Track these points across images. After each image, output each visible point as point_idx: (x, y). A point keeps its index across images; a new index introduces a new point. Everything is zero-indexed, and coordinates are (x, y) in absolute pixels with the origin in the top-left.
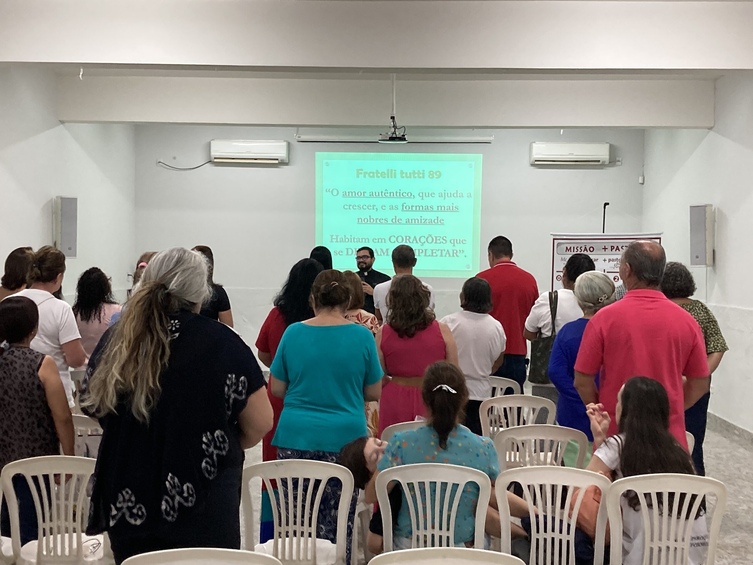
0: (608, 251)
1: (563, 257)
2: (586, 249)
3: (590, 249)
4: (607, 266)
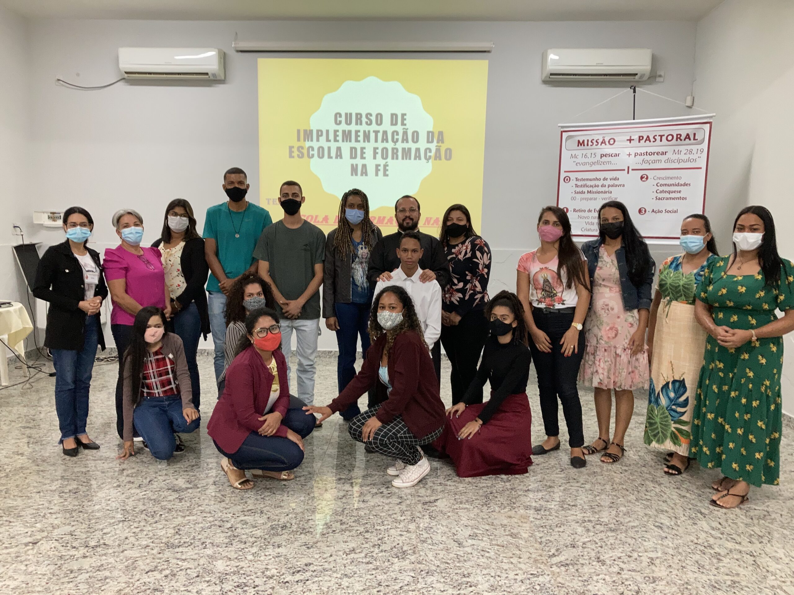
0: (635, 143)
1: (574, 153)
2: (603, 142)
3: (609, 142)
4: (633, 162)
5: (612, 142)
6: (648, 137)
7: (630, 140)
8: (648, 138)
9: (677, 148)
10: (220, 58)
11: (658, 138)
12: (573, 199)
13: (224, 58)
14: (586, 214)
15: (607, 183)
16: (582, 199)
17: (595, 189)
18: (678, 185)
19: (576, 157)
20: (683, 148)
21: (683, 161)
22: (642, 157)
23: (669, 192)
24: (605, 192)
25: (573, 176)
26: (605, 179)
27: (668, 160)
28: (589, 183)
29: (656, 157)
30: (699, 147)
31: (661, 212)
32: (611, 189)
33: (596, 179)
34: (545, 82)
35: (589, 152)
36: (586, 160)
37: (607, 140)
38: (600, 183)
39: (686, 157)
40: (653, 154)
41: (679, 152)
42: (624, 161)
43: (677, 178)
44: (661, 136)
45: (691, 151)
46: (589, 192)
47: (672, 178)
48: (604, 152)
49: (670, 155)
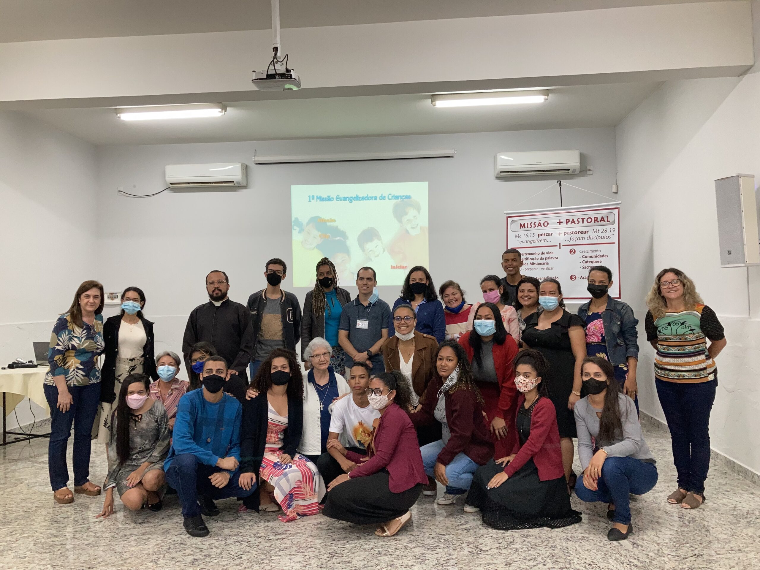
0: (564, 225)
1: (517, 233)
2: (540, 224)
3: (544, 224)
4: (563, 239)
5: (546, 224)
6: (573, 219)
7: (560, 223)
8: (573, 221)
9: (595, 228)
10: (243, 170)
11: (581, 220)
13: (246, 169)
15: (544, 256)
17: (535, 262)
18: (599, 256)
19: (519, 236)
20: (600, 228)
21: (601, 238)
22: (570, 236)
24: (543, 264)
26: (543, 253)
27: (589, 238)
28: (531, 257)
29: (580, 235)
30: (612, 227)
32: (548, 261)
33: (536, 254)
34: (498, 178)
35: (529, 233)
36: (527, 239)
37: (542, 223)
38: (539, 256)
39: (602, 235)
40: (576, 233)
41: (597, 231)
42: (556, 239)
43: (598, 251)
44: (583, 219)
45: (606, 230)
46: (531, 264)
47: (593, 251)
48: (541, 232)
49: (590, 233)
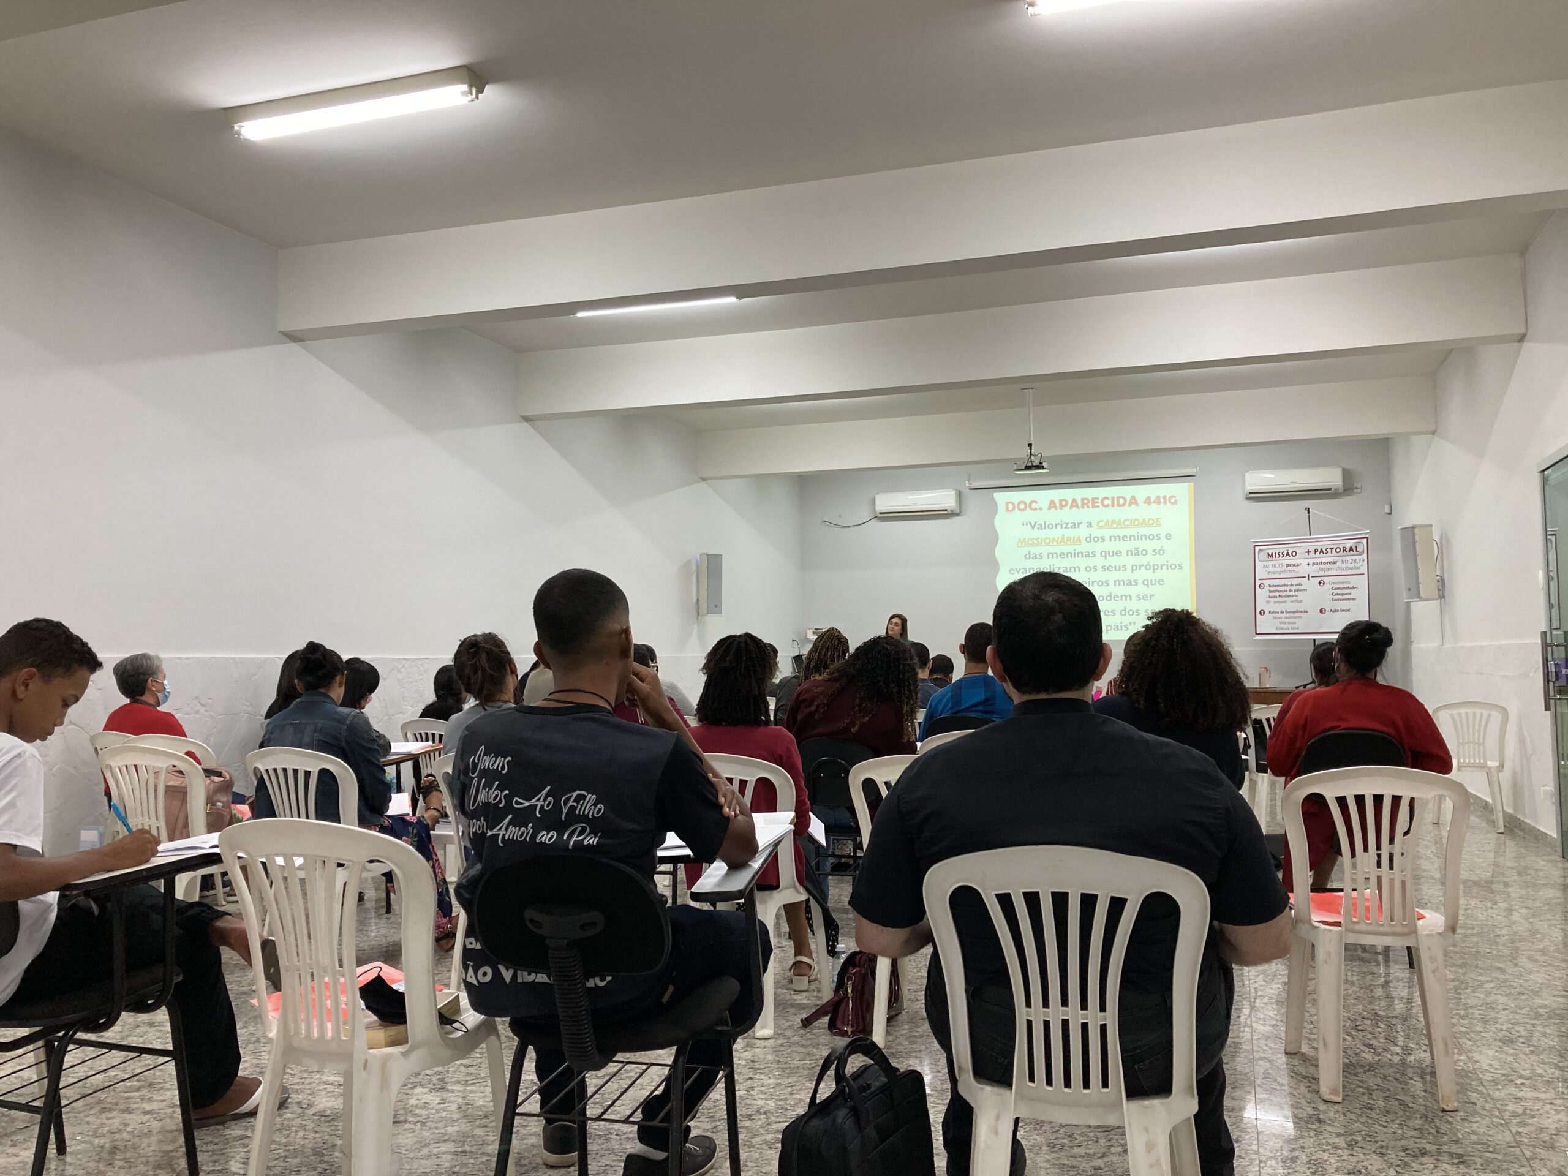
0: (1312, 555)
1: (1265, 563)
2: (1288, 554)
3: (1292, 554)
4: (1313, 570)
5: (1294, 554)
6: (1321, 549)
7: (1308, 552)
8: (1322, 551)
9: (1344, 558)
10: (956, 496)
11: (1329, 550)
12: (1268, 602)
13: (960, 495)
14: (1280, 615)
15: (1293, 588)
16: (1275, 602)
17: (1284, 594)
18: (1348, 588)
19: (1267, 567)
20: (1348, 558)
21: (1349, 569)
22: (1319, 566)
23: (1342, 594)
24: (1293, 596)
25: (1266, 583)
26: (1291, 585)
27: (1338, 569)
28: (1279, 589)
29: (1328, 566)
30: (1361, 557)
31: (1336, 611)
32: (1297, 593)
33: (1285, 585)
34: (1248, 499)
35: (1277, 563)
36: (1275, 570)
37: (1290, 553)
38: (1288, 588)
39: (1351, 566)
40: (1325, 563)
41: (1347, 561)
42: (1304, 570)
43: (1347, 582)
44: (1332, 549)
45: (1355, 561)
46: (1280, 596)
47: (1343, 583)
48: (1289, 562)
49: (1339, 564)
